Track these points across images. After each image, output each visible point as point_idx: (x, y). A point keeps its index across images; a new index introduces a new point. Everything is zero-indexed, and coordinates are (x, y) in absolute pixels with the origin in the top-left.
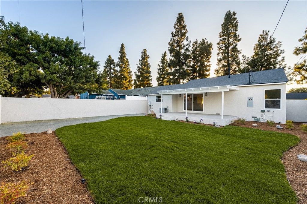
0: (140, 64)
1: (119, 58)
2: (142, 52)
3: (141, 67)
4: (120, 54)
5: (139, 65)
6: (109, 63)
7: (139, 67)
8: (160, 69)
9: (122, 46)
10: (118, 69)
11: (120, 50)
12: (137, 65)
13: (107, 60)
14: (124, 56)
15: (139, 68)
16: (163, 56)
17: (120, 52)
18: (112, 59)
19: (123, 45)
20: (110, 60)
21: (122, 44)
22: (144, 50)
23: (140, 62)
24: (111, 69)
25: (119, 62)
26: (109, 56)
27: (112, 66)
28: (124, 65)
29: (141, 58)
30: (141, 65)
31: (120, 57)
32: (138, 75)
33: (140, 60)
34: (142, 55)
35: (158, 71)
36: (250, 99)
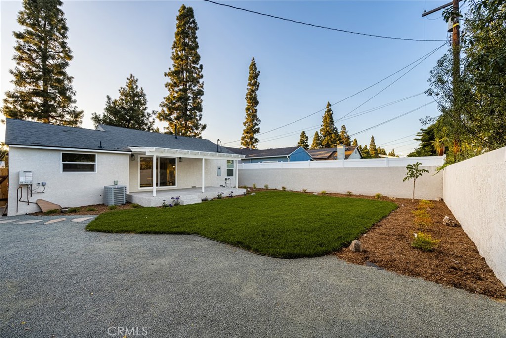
36: (219, 168)
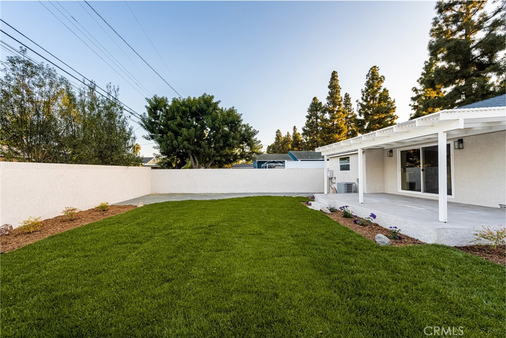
0: (362, 99)
1: (328, 98)
2: (367, 74)
3: (365, 103)
4: (329, 90)
5: (361, 101)
6: (314, 110)
7: (361, 105)
8: (419, 96)
9: (334, 76)
10: (327, 116)
11: (329, 84)
12: (357, 101)
13: (311, 106)
14: (338, 92)
15: (362, 107)
16: (426, 66)
17: (329, 87)
18: (318, 102)
19: (334, 74)
20: (316, 104)
21: (334, 72)
22: (371, 69)
23: (364, 95)
24: (317, 118)
25: (327, 105)
26: (315, 99)
27: (319, 114)
28: (338, 107)
29: (364, 87)
30: (366, 101)
31: (329, 95)
32: (360, 120)
33: (364, 89)
34: (367, 80)
35: (412, 103)
